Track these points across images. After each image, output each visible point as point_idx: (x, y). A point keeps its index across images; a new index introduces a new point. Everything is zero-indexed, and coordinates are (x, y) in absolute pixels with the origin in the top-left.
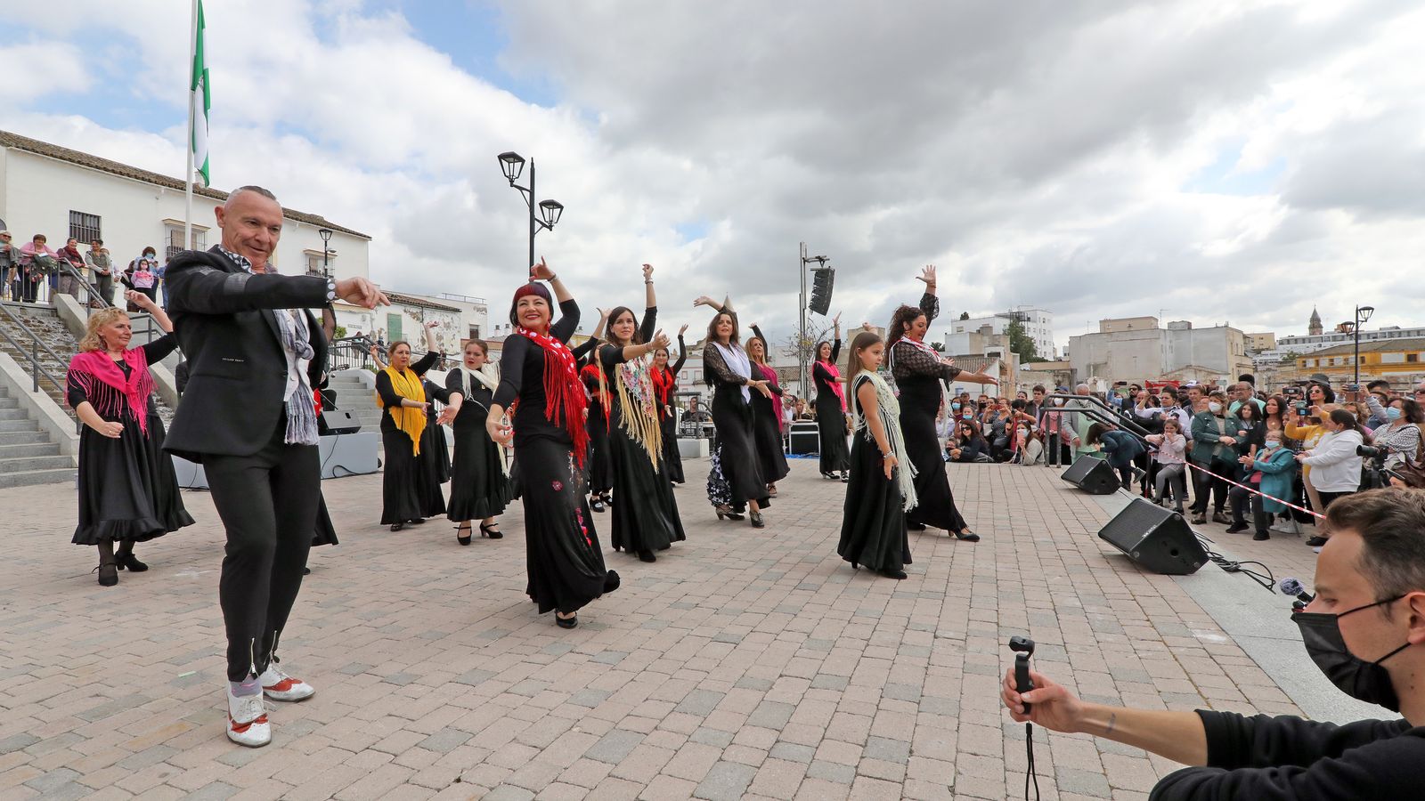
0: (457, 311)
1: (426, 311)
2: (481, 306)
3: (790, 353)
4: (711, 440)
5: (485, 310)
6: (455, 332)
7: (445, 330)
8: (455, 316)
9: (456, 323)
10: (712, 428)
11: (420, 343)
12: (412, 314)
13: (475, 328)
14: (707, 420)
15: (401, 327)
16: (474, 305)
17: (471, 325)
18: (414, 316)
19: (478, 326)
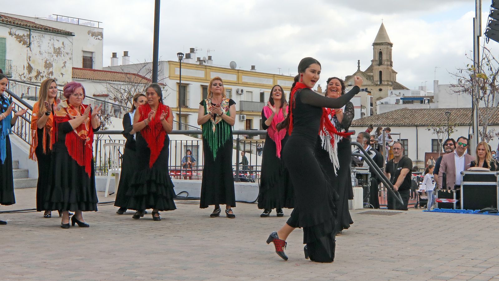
0: (70, 34)
1: (34, 34)
2: (96, 30)
3: (461, 88)
4: (365, 190)
5: (101, 34)
6: (67, 57)
7: (55, 57)
8: (66, 40)
9: (67, 50)
10: (367, 175)
11: (26, 71)
12: (18, 37)
13: (89, 55)
14: (361, 165)
15: (4, 52)
16: (88, 29)
17: (84, 52)
18: (20, 39)
19: (92, 53)
